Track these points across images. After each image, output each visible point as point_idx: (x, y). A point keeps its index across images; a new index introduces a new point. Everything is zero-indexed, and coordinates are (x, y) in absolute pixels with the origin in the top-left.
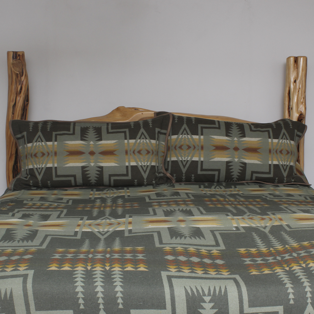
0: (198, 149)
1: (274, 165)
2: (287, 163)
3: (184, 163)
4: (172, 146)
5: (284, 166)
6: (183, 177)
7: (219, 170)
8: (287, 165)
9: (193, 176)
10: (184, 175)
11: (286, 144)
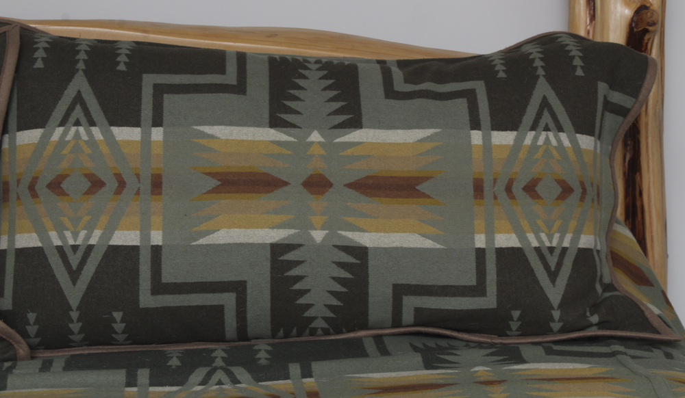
0: (138, 193)
1: (501, 252)
2: (562, 239)
3: (74, 260)
4: (18, 181)
5: (546, 253)
6: (71, 326)
7: (239, 288)
8: (564, 250)
9: (118, 319)
10: (75, 315)
11: (555, 153)
